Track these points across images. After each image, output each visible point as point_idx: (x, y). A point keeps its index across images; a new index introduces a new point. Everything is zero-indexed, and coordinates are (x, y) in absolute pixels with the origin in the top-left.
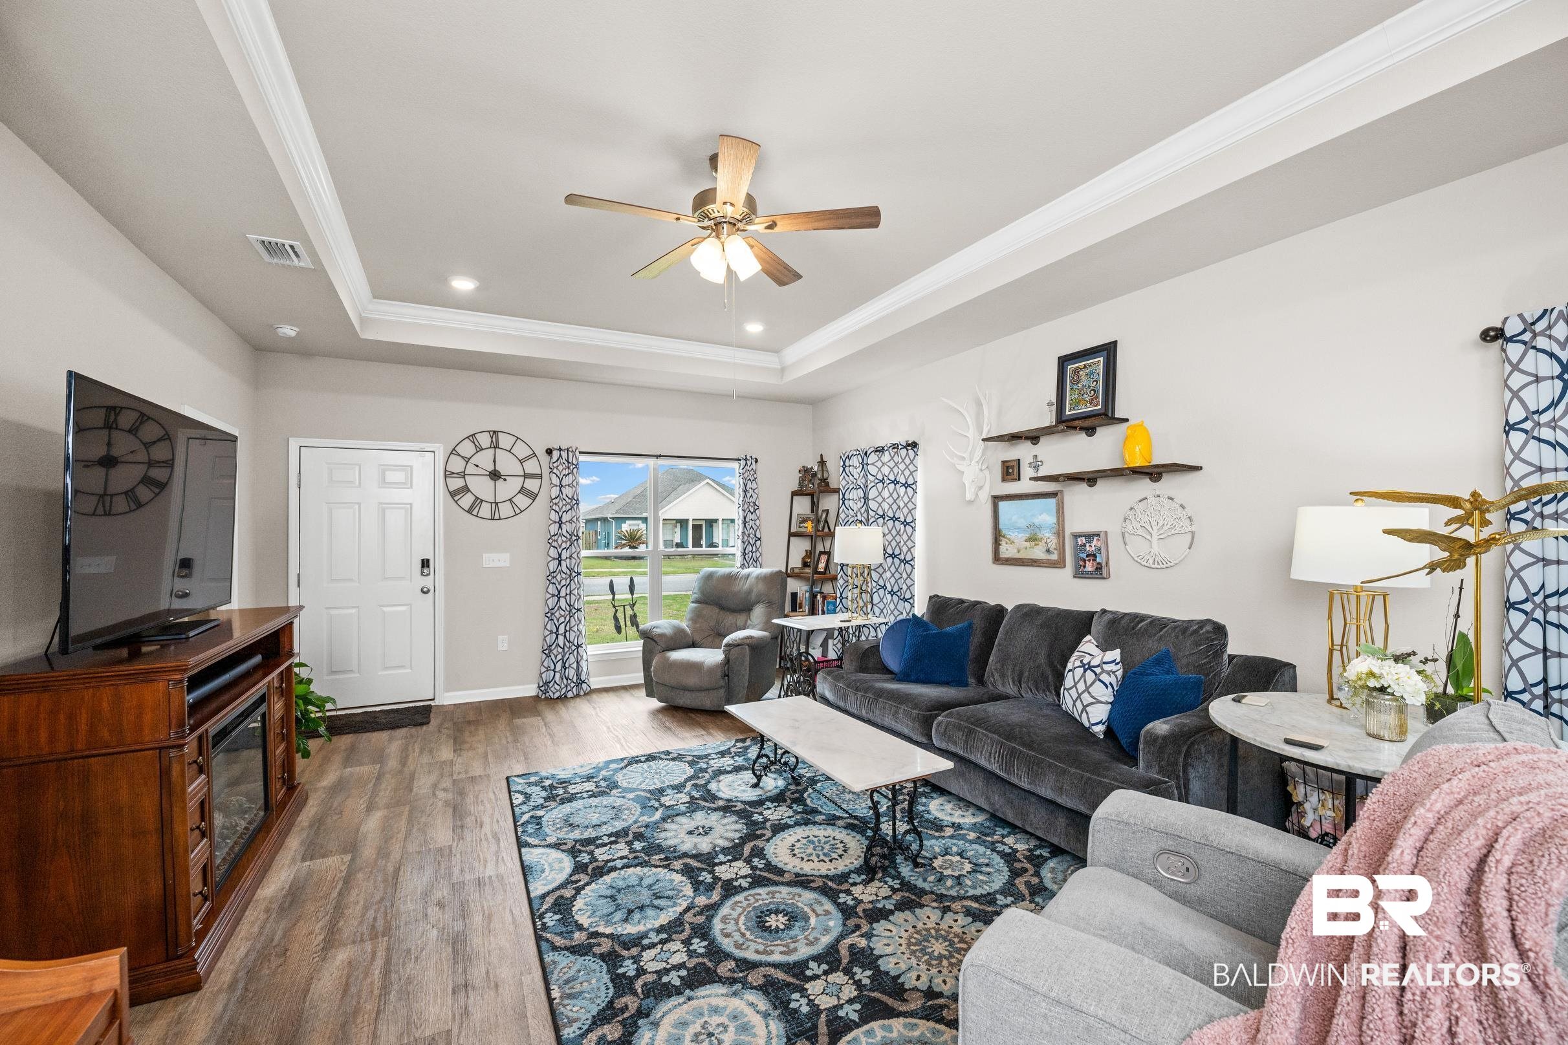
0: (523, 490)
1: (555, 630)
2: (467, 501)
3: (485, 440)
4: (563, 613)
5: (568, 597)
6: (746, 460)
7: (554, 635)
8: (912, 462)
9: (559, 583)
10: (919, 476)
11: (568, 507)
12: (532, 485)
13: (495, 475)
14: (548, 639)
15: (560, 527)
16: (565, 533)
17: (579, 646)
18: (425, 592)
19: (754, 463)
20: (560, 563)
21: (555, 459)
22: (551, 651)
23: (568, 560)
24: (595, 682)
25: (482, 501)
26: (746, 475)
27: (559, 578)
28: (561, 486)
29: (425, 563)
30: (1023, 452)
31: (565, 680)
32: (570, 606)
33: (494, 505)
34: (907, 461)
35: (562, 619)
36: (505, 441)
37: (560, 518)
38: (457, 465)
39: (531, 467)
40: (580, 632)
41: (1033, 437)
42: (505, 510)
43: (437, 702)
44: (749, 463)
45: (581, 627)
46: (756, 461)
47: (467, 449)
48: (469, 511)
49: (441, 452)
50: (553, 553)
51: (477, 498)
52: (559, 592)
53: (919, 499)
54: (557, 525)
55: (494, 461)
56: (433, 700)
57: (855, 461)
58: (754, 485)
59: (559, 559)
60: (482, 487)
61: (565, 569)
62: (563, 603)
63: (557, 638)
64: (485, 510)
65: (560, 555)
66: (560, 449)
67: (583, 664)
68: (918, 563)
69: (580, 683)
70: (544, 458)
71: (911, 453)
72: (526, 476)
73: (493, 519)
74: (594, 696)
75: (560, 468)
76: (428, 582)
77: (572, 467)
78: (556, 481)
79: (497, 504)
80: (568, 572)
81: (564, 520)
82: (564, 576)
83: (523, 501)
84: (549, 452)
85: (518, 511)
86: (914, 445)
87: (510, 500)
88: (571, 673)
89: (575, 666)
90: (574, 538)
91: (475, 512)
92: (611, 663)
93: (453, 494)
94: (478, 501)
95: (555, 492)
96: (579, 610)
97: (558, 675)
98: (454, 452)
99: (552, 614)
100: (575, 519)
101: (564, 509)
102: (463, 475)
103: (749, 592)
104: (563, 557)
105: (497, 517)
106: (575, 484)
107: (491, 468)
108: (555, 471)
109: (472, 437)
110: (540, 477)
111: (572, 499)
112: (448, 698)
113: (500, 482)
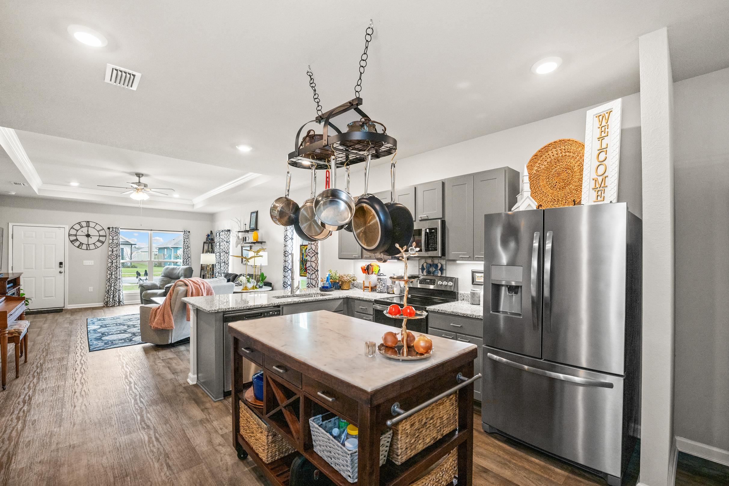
0: (99, 241)
1: (110, 285)
2: (77, 244)
3: (84, 224)
4: (113, 280)
5: (115, 275)
6: (185, 232)
7: (110, 287)
8: (229, 235)
9: (112, 270)
10: (231, 239)
11: (116, 246)
12: (102, 239)
13: (88, 236)
14: (108, 288)
15: (113, 252)
16: (114, 255)
17: (119, 290)
18: (60, 272)
19: (188, 233)
20: (112, 264)
21: (111, 231)
22: (108, 292)
23: (115, 263)
24: (125, 302)
25: (83, 244)
26: (185, 237)
27: (112, 269)
28: (113, 239)
29: (61, 263)
30: (246, 235)
31: (114, 301)
32: (116, 277)
33: (87, 245)
34: (227, 235)
35: (113, 282)
36: (92, 225)
37: (113, 250)
38: (73, 232)
39: (102, 233)
40: (120, 286)
41: (248, 231)
42: (92, 247)
43: (65, 308)
44: (186, 233)
45: (120, 284)
46: (189, 232)
47: (77, 227)
48: (78, 247)
49: (67, 228)
50: (109, 260)
51: (81, 243)
52: (112, 273)
53: (231, 246)
54: (111, 252)
55: (88, 231)
56: (64, 307)
57: (218, 234)
58: (188, 240)
59: (112, 263)
60: (84, 240)
61: (114, 266)
62: (113, 277)
63: (111, 287)
64: (84, 247)
65: (112, 262)
66: (113, 228)
67: (121, 296)
68: (230, 264)
69: (119, 302)
70: (107, 231)
71: (228, 232)
72: (100, 236)
73: (87, 249)
74: (125, 306)
75: (113, 234)
76: (62, 270)
77: (117, 233)
78: (111, 238)
79: (89, 245)
80: (116, 267)
81: (114, 250)
82: (114, 268)
83: (98, 244)
84: (109, 228)
85: (97, 247)
86: (229, 231)
87: (94, 244)
88: (117, 299)
89: (118, 296)
90: (118, 256)
91: (80, 247)
92: (131, 296)
93: (71, 242)
94: (81, 244)
95: (111, 241)
96: (119, 279)
97: (111, 300)
98: (72, 228)
99: (109, 280)
100: (118, 250)
101: (114, 247)
102: (76, 235)
103: (179, 273)
104: (114, 262)
105: (89, 249)
106: (118, 239)
107: (86, 233)
108: (111, 234)
109: (79, 223)
110: (106, 236)
111: (117, 243)
112: (69, 307)
113: (89, 238)
